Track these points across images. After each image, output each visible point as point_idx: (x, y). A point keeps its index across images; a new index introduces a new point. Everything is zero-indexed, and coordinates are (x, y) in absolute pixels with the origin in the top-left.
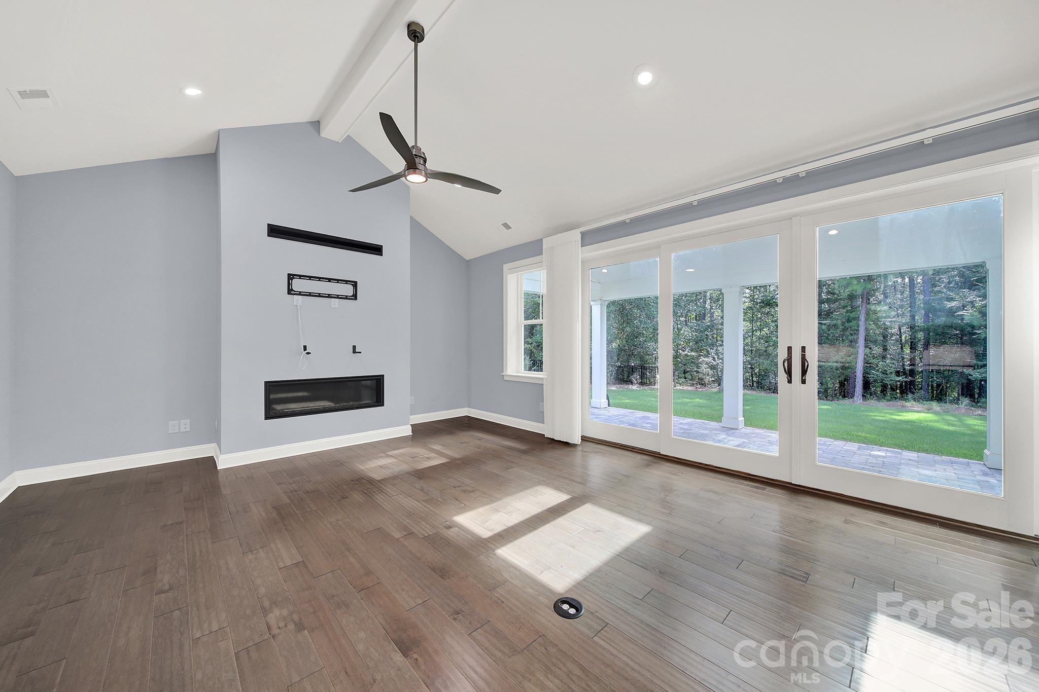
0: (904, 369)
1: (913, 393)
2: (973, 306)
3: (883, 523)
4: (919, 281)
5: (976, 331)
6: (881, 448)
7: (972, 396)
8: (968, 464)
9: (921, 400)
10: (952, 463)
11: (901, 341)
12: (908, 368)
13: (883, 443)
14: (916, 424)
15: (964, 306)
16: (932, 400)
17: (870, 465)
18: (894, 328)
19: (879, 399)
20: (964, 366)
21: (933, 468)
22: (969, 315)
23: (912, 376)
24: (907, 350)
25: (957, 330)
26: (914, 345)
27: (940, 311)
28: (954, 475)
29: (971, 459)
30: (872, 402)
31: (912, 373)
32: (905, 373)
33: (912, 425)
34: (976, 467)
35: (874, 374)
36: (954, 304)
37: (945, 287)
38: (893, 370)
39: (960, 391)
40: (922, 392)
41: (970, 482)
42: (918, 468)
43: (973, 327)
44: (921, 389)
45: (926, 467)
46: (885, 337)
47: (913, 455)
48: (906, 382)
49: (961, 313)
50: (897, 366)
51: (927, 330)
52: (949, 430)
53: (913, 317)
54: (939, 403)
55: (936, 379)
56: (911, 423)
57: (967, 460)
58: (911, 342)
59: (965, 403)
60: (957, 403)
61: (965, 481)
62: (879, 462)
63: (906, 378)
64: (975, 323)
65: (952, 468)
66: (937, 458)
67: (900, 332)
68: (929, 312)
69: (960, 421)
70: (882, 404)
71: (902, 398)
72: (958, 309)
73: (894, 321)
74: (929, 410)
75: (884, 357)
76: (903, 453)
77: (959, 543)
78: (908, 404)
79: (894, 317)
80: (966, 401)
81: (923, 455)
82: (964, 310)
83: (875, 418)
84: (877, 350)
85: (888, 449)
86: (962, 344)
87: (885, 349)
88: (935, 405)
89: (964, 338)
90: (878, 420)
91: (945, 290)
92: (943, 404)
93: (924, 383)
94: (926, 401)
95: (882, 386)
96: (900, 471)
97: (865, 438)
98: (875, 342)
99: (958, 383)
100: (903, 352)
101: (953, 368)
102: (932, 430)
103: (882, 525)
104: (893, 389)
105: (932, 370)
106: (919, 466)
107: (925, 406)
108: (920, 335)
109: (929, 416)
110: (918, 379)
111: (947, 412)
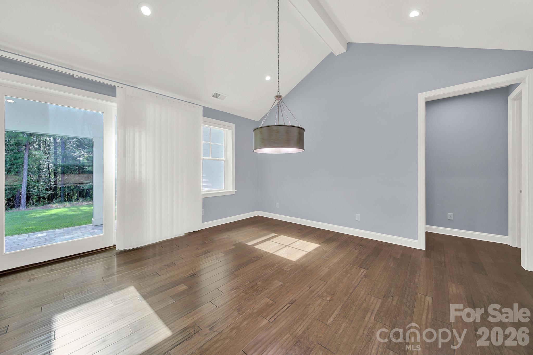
0: (51, 187)
1: (56, 199)
2: (84, 156)
3: (53, 270)
4: (59, 141)
5: (85, 167)
6: (43, 232)
7: (83, 197)
8: (86, 227)
9: (60, 203)
10: (79, 228)
11: (49, 172)
12: (53, 186)
13: (44, 229)
14: (60, 215)
15: (80, 156)
16: (65, 201)
17: (37, 243)
18: (45, 165)
19: (36, 205)
20: (80, 184)
21: (72, 234)
22: (82, 160)
23: (55, 191)
24: (53, 177)
25: (77, 167)
26: (56, 174)
27: (69, 157)
28: (81, 233)
29: (87, 224)
30: (33, 207)
31: (55, 188)
32: (51, 189)
33: (57, 216)
34: (89, 226)
35: (34, 191)
36: (75, 154)
37: (72, 146)
38: (44, 188)
39: (78, 195)
40: (61, 198)
41: (88, 234)
42: (65, 236)
43: (84, 166)
44: (60, 196)
45: (68, 234)
46: (39, 169)
47: (61, 230)
48: (52, 194)
49: (79, 159)
50: (46, 185)
51: (63, 167)
52: (75, 214)
53: (55, 159)
54: (69, 202)
55: (67, 191)
56: (57, 215)
57: (85, 225)
58: (55, 173)
59: (81, 200)
60: (77, 201)
61: (86, 234)
62: (42, 240)
63: (52, 191)
64: (85, 164)
65: (80, 231)
66: (73, 228)
67: (49, 167)
68: (64, 158)
69: (78, 209)
70: (39, 208)
71: (49, 203)
72: (77, 157)
73: (45, 161)
74: (65, 207)
75: (39, 181)
76: (56, 231)
77: (89, 261)
78: (54, 206)
79: (45, 159)
80: (81, 199)
81: (66, 228)
82: (80, 158)
83: (35, 216)
84: (35, 177)
85: (47, 231)
86: (79, 173)
87: (39, 177)
88: (67, 204)
89: (80, 171)
90: (38, 217)
91: (71, 147)
92: (71, 203)
93: (61, 193)
94: (63, 202)
95: (38, 197)
96: (56, 240)
97: (33, 229)
98: (34, 173)
99: (77, 192)
100: (50, 178)
101: (75, 185)
102: (68, 216)
103: (52, 271)
104: (44, 198)
105: (65, 186)
106: (65, 235)
107: (63, 205)
108: (59, 169)
109: (66, 209)
110: (58, 192)
111: (72, 206)
